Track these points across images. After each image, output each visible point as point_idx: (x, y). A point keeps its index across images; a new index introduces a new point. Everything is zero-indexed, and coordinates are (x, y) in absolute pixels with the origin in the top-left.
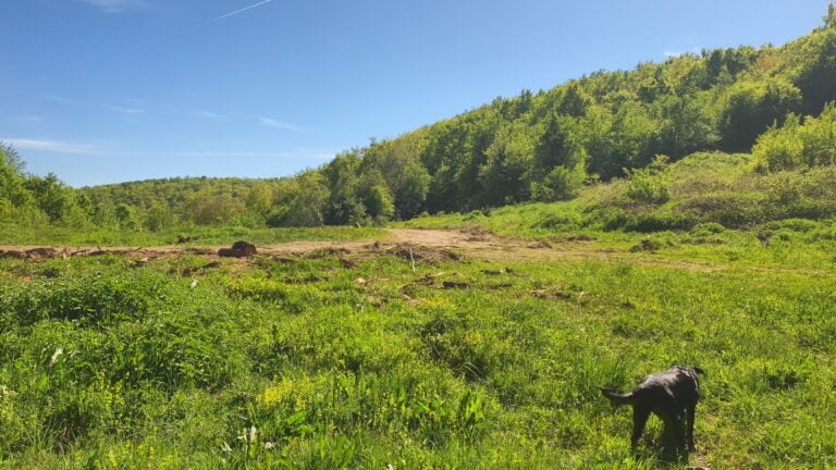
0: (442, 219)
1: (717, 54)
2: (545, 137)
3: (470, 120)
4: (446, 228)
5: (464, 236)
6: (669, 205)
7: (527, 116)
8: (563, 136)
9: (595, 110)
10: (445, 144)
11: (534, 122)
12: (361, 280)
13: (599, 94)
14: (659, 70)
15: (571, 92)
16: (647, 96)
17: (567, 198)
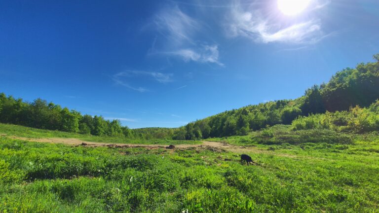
0: (215, 139)
1: (279, 101)
2: (239, 120)
3: (220, 115)
4: (216, 142)
5: (222, 144)
6: (274, 138)
7: (234, 115)
8: (243, 120)
9: (250, 114)
10: (214, 121)
11: (236, 116)
12: (202, 157)
13: (251, 110)
14: (265, 105)
15: (244, 110)
16: (262, 111)
17: (246, 135)
